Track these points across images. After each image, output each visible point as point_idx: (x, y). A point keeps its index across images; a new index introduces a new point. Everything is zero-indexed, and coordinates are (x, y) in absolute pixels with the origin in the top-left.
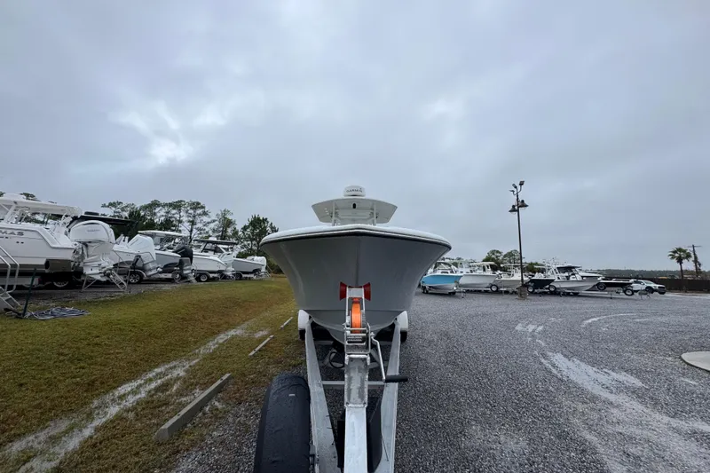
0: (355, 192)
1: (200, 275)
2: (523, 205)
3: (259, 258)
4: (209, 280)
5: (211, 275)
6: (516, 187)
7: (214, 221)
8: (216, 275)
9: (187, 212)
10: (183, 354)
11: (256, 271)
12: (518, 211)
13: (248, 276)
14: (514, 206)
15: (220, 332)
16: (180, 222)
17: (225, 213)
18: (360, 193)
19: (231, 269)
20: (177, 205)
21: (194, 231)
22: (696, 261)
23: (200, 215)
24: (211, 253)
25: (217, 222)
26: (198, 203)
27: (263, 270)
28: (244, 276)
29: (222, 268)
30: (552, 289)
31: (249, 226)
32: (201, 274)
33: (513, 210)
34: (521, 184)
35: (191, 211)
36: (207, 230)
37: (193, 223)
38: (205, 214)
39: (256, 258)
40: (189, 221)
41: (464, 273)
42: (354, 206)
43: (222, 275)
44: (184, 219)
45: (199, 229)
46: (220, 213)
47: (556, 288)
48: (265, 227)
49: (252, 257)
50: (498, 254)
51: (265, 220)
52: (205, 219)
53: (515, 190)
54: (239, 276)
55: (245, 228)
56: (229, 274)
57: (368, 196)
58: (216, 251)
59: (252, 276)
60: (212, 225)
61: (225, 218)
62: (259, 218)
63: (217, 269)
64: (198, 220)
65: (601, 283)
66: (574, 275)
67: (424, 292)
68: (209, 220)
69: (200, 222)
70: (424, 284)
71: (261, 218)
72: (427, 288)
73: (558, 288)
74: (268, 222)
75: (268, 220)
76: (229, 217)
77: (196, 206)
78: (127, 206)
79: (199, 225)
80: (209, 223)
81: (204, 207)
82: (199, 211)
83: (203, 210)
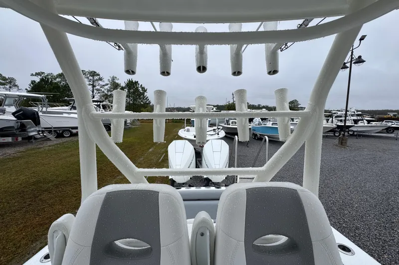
1: (62, 132)
7: (107, 85)
9: (88, 78)
17: (114, 78)
21: (95, 91)
23: (97, 80)
25: (109, 85)
26: (95, 72)
30: (352, 133)
31: (125, 87)
33: (344, 67)
35: (91, 78)
36: (103, 90)
37: (94, 86)
38: (101, 79)
40: (90, 85)
45: (98, 90)
46: (110, 79)
47: (354, 132)
48: (138, 88)
52: (101, 82)
60: (106, 87)
61: (114, 82)
62: (132, 81)
64: (96, 83)
65: (390, 127)
66: (362, 120)
67: (255, 138)
68: (104, 84)
69: (98, 85)
70: (255, 132)
71: (134, 81)
72: (259, 135)
73: (356, 131)
74: (139, 84)
75: (139, 82)
76: (117, 81)
77: (93, 74)
78: (48, 75)
79: (98, 87)
80: (104, 86)
81: (99, 75)
82: (96, 78)
83: (98, 77)
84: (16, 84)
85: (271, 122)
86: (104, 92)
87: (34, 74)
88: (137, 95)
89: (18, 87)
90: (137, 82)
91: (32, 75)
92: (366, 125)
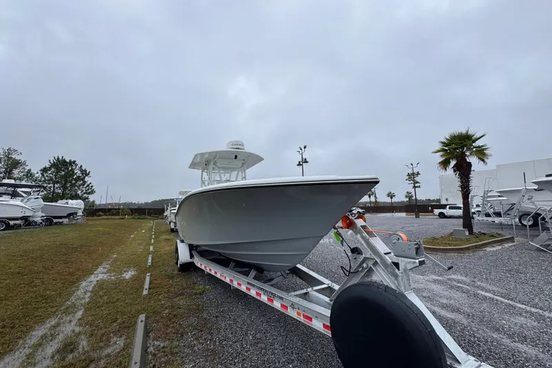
0: (238, 145)
3: (74, 201)
4: (9, 228)
5: (12, 223)
8: (19, 222)
10: (54, 310)
11: (71, 215)
12: (302, 165)
13: (61, 220)
14: (299, 162)
15: (79, 280)
17: (9, 152)
18: (240, 147)
19: (40, 214)
22: (375, 196)
24: (8, 198)
27: (80, 213)
28: (55, 221)
29: (28, 214)
31: (50, 168)
33: (299, 165)
34: (305, 148)
39: (70, 201)
42: (236, 157)
43: (27, 221)
49: (65, 201)
51: (72, 163)
53: (301, 151)
54: (49, 221)
55: (45, 170)
56: (38, 220)
57: (247, 150)
58: (14, 195)
62: (65, 161)
63: (21, 215)
71: (67, 160)
76: (16, 157)
90: (75, 161)
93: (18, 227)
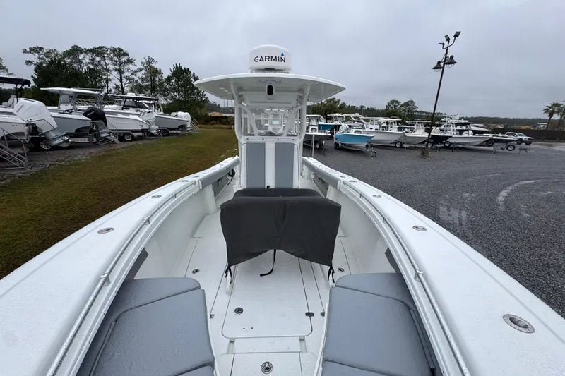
1: (123, 136)
2: (451, 61)
3: (183, 114)
4: (134, 139)
5: (135, 135)
6: (448, 40)
7: (141, 70)
8: (140, 134)
9: (112, 59)
11: (182, 127)
12: (443, 68)
13: (175, 132)
14: (439, 63)
16: (108, 70)
17: (150, 61)
19: (155, 127)
20: (99, 51)
21: (124, 80)
23: (125, 62)
24: (132, 110)
25: (144, 71)
26: (121, 50)
27: (189, 125)
28: (171, 132)
29: (146, 127)
30: (447, 145)
31: (172, 77)
32: (125, 134)
33: (438, 67)
34: (457, 35)
35: (115, 58)
36: (136, 79)
37: (121, 72)
38: (130, 61)
40: (116, 70)
41: (374, 130)
42: (270, 90)
43: (147, 133)
44: (111, 67)
45: (128, 78)
46: (144, 61)
47: (451, 143)
48: (190, 78)
49: (175, 113)
50: (397, 104)
51: (187, 71)
52: (131, 67)
53: (446, 43)
54: (165, 132)
55: (169, 79)
56: (154, 132)
59: (179, 132)
60: (140, 74)
61: (151, 67)
62: (180, 67)
63: (140, 128)
64: (125, 68)
65: (491, 139)
66: (468, 130)
67: (336, 148)
68: (135, 68)
69: (128, 71)
70: (337, 141)
71: (183, 68)
72: (340, 145)
73: (453, 143)
74: (190, 72)
75: (190, 70)
76: (155, 65)
77: (119, 53)
78: (49, 52)
79: (127, 74)
80: (136, 71)
81: (127, 55)
82: (124, 59)
83: (127, 57)
84: (4, 65)
85: (354, 130)
86: (137, 81)
87: (28, 50)
88: (190, 88)
89: (7, 70)
90: (188, 69)
91: (25, 51)
92: (471, 136)
93: (140, 138)
